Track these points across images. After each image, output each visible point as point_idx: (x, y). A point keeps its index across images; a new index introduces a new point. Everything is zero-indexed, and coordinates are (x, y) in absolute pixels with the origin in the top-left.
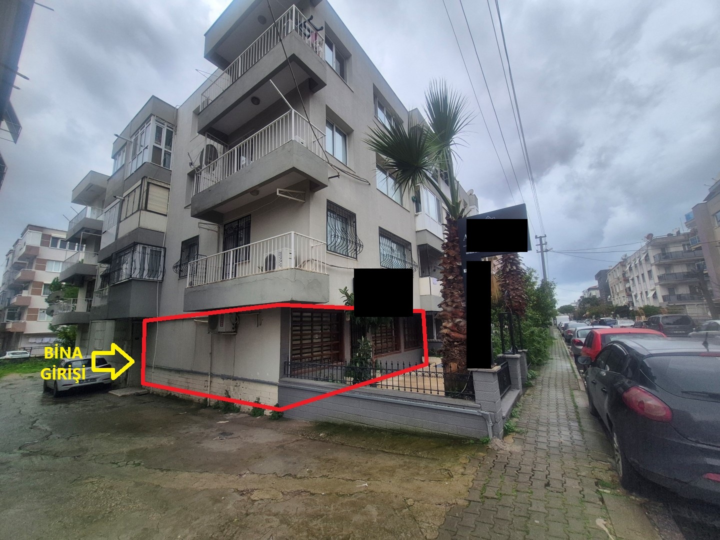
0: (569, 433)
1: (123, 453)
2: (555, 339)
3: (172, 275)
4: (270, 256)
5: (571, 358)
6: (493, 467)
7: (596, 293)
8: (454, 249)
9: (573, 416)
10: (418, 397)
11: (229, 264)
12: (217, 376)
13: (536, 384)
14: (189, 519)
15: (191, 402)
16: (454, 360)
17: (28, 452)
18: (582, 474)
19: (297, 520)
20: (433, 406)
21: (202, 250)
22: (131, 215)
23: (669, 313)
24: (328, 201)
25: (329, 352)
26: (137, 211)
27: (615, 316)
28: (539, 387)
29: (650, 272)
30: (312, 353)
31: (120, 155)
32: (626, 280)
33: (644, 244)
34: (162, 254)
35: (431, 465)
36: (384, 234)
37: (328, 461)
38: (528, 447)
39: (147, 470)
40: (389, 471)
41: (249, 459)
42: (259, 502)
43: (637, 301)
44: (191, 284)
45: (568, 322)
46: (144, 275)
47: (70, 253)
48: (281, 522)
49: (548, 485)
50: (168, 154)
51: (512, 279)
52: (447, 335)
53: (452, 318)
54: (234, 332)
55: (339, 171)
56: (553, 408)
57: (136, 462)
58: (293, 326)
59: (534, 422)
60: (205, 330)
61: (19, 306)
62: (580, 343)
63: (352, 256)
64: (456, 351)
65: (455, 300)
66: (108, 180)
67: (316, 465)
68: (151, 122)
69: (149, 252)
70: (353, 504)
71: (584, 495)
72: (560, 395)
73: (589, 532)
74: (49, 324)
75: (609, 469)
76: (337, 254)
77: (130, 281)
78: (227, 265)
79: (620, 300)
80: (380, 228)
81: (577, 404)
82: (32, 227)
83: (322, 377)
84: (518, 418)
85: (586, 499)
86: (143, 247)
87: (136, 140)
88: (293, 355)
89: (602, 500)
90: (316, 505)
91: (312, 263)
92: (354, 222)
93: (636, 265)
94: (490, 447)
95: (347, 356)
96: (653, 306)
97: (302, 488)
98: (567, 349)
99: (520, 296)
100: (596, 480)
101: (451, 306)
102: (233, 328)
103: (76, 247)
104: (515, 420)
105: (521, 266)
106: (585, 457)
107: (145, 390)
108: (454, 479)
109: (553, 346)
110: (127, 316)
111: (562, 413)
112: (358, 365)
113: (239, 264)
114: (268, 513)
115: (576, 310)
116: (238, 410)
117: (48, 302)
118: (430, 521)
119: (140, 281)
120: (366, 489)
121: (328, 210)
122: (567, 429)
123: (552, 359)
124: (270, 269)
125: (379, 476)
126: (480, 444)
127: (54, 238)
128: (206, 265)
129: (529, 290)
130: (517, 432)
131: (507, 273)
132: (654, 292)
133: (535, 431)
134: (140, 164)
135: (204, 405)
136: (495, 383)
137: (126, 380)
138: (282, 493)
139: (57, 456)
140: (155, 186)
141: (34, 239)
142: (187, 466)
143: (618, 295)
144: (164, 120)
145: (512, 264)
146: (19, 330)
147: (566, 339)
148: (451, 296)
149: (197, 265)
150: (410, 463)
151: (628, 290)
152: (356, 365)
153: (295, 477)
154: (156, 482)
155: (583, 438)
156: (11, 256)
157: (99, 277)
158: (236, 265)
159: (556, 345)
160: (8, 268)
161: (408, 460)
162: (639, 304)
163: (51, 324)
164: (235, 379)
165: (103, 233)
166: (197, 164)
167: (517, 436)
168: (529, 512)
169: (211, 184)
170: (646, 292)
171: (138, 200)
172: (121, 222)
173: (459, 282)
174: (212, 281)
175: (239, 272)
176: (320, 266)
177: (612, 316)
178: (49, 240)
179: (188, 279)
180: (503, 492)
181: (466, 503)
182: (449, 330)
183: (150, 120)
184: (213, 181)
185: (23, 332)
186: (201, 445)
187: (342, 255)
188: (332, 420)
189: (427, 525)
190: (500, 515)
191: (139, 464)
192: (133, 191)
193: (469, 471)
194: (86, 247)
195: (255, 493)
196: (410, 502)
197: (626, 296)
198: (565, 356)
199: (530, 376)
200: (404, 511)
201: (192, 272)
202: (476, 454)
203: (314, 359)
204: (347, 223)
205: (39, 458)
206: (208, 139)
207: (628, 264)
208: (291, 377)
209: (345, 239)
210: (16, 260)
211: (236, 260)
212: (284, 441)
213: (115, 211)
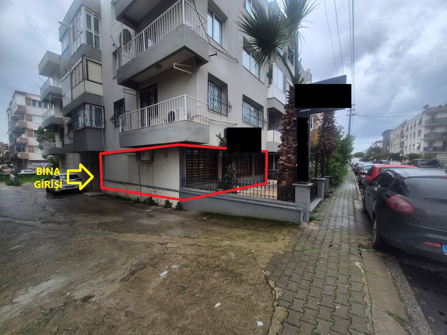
0: (348, 221)
1: (95, 223)
2: (348, 172)
3: (110, 125)
4: (171, 112)
5: (356, 182)
6: (301, 236)
7: (380, 145)
8: (292, 109)
9: (352, 213)
10: (261, 200)
11: (145, 118)
12: (144, 186)
13: (332, 196)
14: (134, 255)
15: (130, 200)
16: (284, 179)
17: (44, 221)
18: (351, 242)
19: (191, 257)
20: (270, 205)
21: (127, 108)
22: (79, 83)
23: (425, 158)
24: (209, 74)
25: (209, 174)
26: (82, 80)
27: (389, 160)
28: (334, 198)
29: (420, 131)
30: (198, 174)
31: (64, 39)
32: (402, 137)
33: (421, 112)
34: (103, 111)
35: (266, 235)
36: (246, 99)
37: (208, 231)
38: (322, 227)
39: (109, 232)
40: (242, 237)
41: (164, 228)
42: (171, 248)
43: (406, 150)
44: (122, 130)
45: (358, 162)
46: (93, 125)
47: (45, 111)
48: (183, 258)
49: (331, 246)
50: (97, 38)
51: (327, 132)
52: (282, 164)
53: (286, 154)
54: (152, 161)
55: (216, 50)
56: (341, 209)
57: (103, 228)
58: (187, 158)
59: (328, 215)
60: (134, 159)
61: (22, 144)
62: (364, 174)
63: (225, 114)
64: (286, 174)
65: (290, 143)
66: (60, 58)
67: (202, 232)
68: (82, 11)
69: (94, 109)
70: (222, 251)
71: (351, 251)
72: (346, 202)
73: (350, 268)
74: (42, 155)
75: (368, 240)
76: (214, 112)
77: (85, 128)
78: (144, 118)
79: (394, 150)
80: (243, 95)
81: (356, 207)
82: (18, 93)
83: (205, 188)
84: (319, 213)
85: (351, 253)
86: (90, 106)
87: (74, 26)
88: (188, 175)
89: (361, 254)
90: (201, 250)
91: (198, 117)
92: (226, 90)
93: (411, 127)
94: (300, 227)
95: (220, 176)
96: (416, 154)
97: (194, 243)
98: (355, 178)
99: (331, 144)
100: (359, 245)
101: (286, 146)
102: (151, 159)
103: (48, 106)
104: (317, 214)
105: (335, 124)
106: (355, 233)
107: (103, 193)
108: (278, 242)
109: (347, 176)
110: (87, 150)
111: (346, 211)
112: (226, 181)
113: (151, 118)
114: (176, 253)
115: (365, 155)
116: (157, 205)
117: (38, 141)
118: (263, 260)
119: (91, 128)
120: (229, 244)
121: (209, 81)
122: (347, 219)
123: (344, 183)
124: (171, 121)
125: (236, 239)
126: (295, 225)
127: (33, 100)
128: (131, 118)
129: (338, 140)
130: (317, 220)
131: (325, 128)
132: (419, 145)
133: (328, 220)
134: (79, 46)
135: (138, 201)
136: (308, 193)
137: (91, 187)
138: (183, 245)
139: (60, 224)
140: (92, 63)
141: (21, 101)
142: (131, 231)
143: (394, 146)
144: (91, 10)
145: (329, 122)
146: (25, 158)
147: (355, 172)
148: (287, 140)
149: (125, 118)
150: (253, 233)
151: (402, 143)
152: (225, 181)
153: (190, 238)
154: (115, 238)
155: (355, 224)
156: (9, 112)
157: (66, 126)
158: (149, 119)
159: (349, 175)
160: (10, 120)
161: (253, 232)
162: (407, 152)
163: (43, 155)
164: (154, 188)
165: (63, 96)
166: (118, 45)
167: (317, 222)
168: (319, 258)
169: (129, 60)
170: (414, 145)
171: (82, 73)
172: (73, 88)
173: (293, 131)
174: (135, 128)
175: (152, 122)
176: (203, 120)
177: (387, 159)
178: (30, 101)
179: (121, 128)
180: (305, 249)
181: (284, 253)
182: (283, 162)
183: (81, 10)
184: (130, 58)
185: (28, 159)
186: (138, 221)
187: (218, 113)
188: (210, 210)
189: (262, 262)
190: (302, 259)
191: (105, 229)
192: (77, 66)
193: (287, 238)
194: (54, 106)
195: (169, 244)
196: (252, 251)
197: (399, 147)
198: (353, 181)
199: (329, 191)
200: (249, 255)
201: (122, 123)
202: (292, 230)
203: (200, 178)
204: (221, 91)
205: (51, 225)
206: (124, 25)
207: (407, 126)
208: (186, 187)
209: (220, 102)
210: (13, 115)
211: (149, 115)
212: (183, 220)
213: (68, 80)
